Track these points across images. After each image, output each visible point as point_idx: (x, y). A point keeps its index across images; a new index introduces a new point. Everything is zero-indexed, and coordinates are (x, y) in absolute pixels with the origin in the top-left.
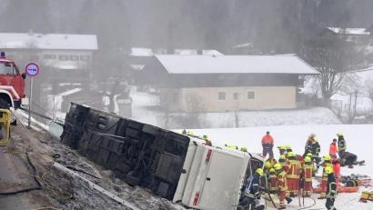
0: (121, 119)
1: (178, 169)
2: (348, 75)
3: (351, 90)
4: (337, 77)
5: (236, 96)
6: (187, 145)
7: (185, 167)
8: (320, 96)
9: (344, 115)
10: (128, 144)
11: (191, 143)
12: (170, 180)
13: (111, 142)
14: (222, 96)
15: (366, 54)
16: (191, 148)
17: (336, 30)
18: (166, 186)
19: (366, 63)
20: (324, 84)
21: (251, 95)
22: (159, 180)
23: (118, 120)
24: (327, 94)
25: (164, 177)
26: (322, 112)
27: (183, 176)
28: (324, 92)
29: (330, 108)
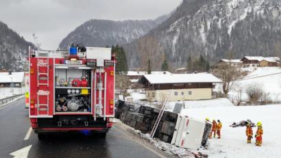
0: (141, 106)
1: (173, 129)
2: (236, 82)
3: (237, 89)
4: (231, 83)
5: (183, 93)
6: (177, 117)
7: (176, 128)
8: (223, 92)
9: (235, 101)
10: (145, 117)
11: (179, 117)
12: (169, 134)
13: (136, 117)
14: (176, 94)
15: (241, 71)
16: (179, 119)
17: (226, 61)
18: (167, 137)
19: (242, 76)
20: (224, 87)
21: (190, 93)
22: (163, 134)
23: (139, 106)
24: (226, 92)
25: (166, 133)
26: (224, 100)
27: (175, 132)
28: (224, 91)
29: (228, 98)
